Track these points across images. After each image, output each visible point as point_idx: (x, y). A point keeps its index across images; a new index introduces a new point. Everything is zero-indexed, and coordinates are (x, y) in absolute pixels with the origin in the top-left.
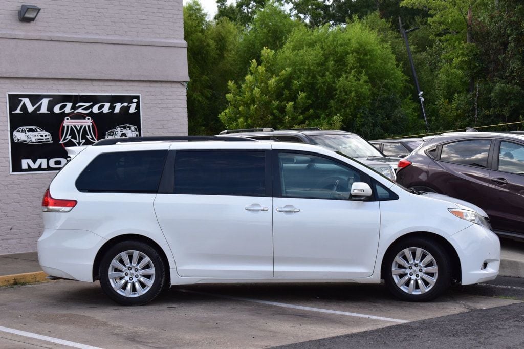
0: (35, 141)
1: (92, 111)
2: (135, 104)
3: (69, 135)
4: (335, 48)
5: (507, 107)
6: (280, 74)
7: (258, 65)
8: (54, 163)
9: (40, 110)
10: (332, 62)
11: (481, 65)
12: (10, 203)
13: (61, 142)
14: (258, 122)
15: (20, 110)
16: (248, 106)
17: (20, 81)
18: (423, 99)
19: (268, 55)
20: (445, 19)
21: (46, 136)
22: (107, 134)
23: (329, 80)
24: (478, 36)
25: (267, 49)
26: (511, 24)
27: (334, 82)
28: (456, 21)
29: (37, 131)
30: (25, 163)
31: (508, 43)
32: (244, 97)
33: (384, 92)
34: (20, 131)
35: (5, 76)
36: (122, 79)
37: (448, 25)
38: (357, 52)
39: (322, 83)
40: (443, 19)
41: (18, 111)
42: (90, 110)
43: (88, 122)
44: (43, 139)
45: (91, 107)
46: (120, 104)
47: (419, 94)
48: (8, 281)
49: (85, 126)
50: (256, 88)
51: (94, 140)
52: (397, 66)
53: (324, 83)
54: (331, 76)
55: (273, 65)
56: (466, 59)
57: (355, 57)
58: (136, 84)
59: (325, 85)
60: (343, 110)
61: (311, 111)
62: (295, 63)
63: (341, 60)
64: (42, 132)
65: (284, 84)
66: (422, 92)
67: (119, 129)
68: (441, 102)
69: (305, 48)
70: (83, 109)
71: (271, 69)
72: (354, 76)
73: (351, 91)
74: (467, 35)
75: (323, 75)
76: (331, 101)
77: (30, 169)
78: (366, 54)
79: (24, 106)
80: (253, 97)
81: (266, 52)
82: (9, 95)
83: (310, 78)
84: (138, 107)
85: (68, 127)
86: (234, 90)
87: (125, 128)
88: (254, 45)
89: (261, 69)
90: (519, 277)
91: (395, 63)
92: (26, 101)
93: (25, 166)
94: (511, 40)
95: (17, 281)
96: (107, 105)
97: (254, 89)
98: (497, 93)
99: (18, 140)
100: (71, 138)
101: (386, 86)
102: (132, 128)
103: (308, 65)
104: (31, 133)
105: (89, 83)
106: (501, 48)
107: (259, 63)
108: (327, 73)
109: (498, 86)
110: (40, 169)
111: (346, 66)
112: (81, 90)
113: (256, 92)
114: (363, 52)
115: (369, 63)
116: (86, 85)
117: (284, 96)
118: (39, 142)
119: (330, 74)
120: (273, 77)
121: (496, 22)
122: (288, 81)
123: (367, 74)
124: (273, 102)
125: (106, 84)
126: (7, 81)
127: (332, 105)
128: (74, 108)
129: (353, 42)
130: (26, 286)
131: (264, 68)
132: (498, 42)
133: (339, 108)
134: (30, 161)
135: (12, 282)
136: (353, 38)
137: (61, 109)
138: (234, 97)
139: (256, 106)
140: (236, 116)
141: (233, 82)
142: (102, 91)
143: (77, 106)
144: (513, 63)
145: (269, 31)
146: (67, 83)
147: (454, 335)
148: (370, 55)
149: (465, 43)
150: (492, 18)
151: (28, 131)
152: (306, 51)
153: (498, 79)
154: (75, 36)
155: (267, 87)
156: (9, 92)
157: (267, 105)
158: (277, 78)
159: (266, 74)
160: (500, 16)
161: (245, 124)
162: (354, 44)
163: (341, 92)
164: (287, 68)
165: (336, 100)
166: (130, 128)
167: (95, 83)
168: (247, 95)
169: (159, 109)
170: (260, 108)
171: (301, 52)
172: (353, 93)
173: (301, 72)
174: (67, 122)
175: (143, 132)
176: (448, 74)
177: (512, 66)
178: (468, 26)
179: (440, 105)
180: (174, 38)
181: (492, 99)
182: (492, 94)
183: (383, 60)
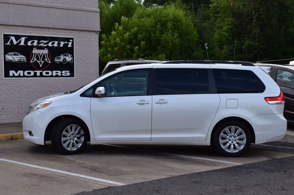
0: (17, 61)
1: (48, 45)
2: (71, 43)
3: (36, 58)
4: (161, 18)
5: (251, 53)
6: (131, 31)
7: (119, 26)
8: (27, 73)
9: (20, 44)
10: (159, 26)
11: (238, 30)
12: (3, 95)
13: (31, 62)
14: (119, 57)
15: (10, 43)
16: (113, 48)
17: (10, 27)
18: (207, 48)
19: (125, 21)
20: (219, 5)
21: (23, 58)
22: (56, 58)
23: (158, 36)
24: (236, 14)
25: (124, 17)
26: (255, 9)
27: (160, 37)
28: (225, 6)
29: (18, 55)
30: (11, 73)
31: (253, 19)
32: (111, 43)
33: (187, 43)
34: (9, 55)
35: (2, 24)
36: (65, 28)
37: (221, 8)
38: (173, 21)
39: (154, 37)
40: (218, 5)
41: (8, 43)
42: (47, 45)
43: (46, 51)
44: (21, 60)
45: (48, 43)
46: (63, 42)
47: (205, 45)
48: (8, 137)
49: (44, 54)
50: (117, 38)
51: (49, 61)
52: (194, 29)
53: (155, 37)
54: (159, 33)
55: (127, 26)
56: (230, 27)
57: (172, 24)
58: (72, 31)
59: (155, 38)
60: (165, 52)
61: (148, 52)
62: (139, 25)
63: (164, 25)
64: (21, 56)
65: (133, 36)
66: (207, 44)
67: (62, 56)
68: (217, 49)
69: (145, 18)
70: (43, 44)
71: (126, 28)
72: (171, 34)
73: (169, 42)
74: (231, 14)
75: (155, 33)
76: (159, 47)
77: (14, 76)
78: (177, 22)
79: (12, 41)
80: (116, 43)
81: (124, 19)
82: (4, 35)
83: (147, 34)
84: (72, 44)
85: (35, 53)
86: (105, 39)
87: (65, 55)
88: (116, 15)
89: (121, 28)
90: (287, 143)
91: (193, 27)
92: (13, 38)
93: (11, 74)
94: (255, 18)
95: (12, 137)
96: (56, 42)
97: (116, 38)
98: (247, 46)
99: (8, 60)
100: (36, 60)
101: (188, 40)
102: (69, 56)
103: (147, 27)
104: (15, 56)
105: (47, 30)
106: (249, 22)
107: (120, 25)
108: (157, 32)
109: (247, 42)
110: (19, 76)
111: (167, 28)
112: (43, 34)
113: (117, 41)
114: (176, 21)
115: (179, 27)
116: (45, 31)
117: (133, 43)
118: (19, 61)
119: (158, 32)
120: (127, 33)
121: (247, 8)
122: (135, 35)
123: (178, 33)
124: (127, 46)
125: (56, 30)
126: (3, 27)
127: (159, 49)
128: (38, 43)
129: (171, 15)
130: (18, 140)
131: (122, 28)
132: (248, 19)
133: (163, 51)
134: (14, 72)
135: (10, 138)
136: (170, 13)
137: (32, 43)
138: (105, 43)
139: (117, 48)
140: (106, 53)
141: (105, 35)
142: (54, 34)
143: (40, 42)
144: (255, 30)
145: (124, 7)
146: (35, 29)
147: (272, 172)
148: (180, 22)
149: (230, 18)
150: (244, 6)
151: (14, 55)
152: (146, 19)
153: (247, 38)
154: (40, 3)
155: (124, 38)
156: (4, 33)
157: (124, 48)
158: (130, 33)
159: (123, 31)
160: (249, 5)
161: (111, 57)
162: (171, 16)
163: (164, 42)
164: (135, 28)
165: (161, 46)
166: (68, 55)
167: (50, 30)
168: (113, 42)
169: (84, 46)
170: (120, 49)
171: (143, 20)
172: (170, 43)
173: (142, 31)
174: (35, 51)
175: (75, 58)
176: (220, 35)
177: (254, 32)
178: (232, 9)
179: (216, 51)
180: (93, 7)
181: (243, 49)
182: (244, 46)
183: (187, 26)
